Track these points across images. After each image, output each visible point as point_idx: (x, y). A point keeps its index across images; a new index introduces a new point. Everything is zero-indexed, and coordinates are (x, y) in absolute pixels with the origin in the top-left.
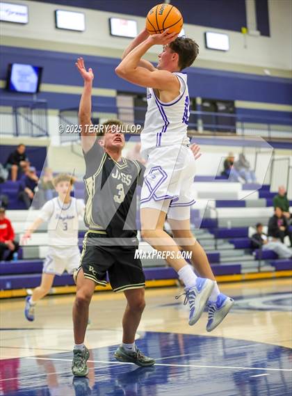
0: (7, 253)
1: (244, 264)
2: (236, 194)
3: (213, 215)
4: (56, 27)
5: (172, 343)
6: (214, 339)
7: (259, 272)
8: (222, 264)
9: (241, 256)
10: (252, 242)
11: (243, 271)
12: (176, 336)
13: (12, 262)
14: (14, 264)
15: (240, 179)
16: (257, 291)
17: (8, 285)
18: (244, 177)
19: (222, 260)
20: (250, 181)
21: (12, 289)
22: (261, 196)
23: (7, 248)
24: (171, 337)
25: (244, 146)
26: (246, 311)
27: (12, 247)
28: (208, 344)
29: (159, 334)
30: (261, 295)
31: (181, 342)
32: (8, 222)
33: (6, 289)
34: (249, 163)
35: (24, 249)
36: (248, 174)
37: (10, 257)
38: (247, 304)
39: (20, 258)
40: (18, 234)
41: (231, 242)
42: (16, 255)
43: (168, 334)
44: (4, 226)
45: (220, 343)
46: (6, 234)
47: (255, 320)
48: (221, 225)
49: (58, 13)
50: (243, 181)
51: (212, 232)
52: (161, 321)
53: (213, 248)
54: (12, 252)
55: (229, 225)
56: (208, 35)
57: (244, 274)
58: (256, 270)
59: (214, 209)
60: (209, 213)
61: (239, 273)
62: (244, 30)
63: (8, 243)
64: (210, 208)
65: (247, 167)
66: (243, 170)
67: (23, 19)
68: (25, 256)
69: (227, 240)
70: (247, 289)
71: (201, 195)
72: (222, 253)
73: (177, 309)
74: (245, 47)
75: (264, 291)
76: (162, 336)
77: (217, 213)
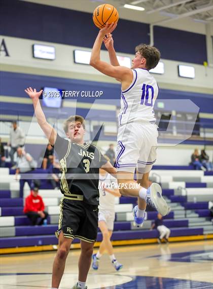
0: (39, 220)
1: (205, 228)
2: (200, 179)
3: (184, 193)
4: (75, 62)
5: (154, 284)
6: (184, 281)
8: (190, 228)
9: (203, 222)
10: (211, 212)
11: (205, 233)
12: (158, 279)
13: (43, 226)
14: (44, 228)
15: (202, 168)
17: (40, 242)
18: (205, 167)
19: (190, 224)
20: (209, 169)
21: (42, 245)
23: (39, 216)
24: (154, 280)
25: (205, 145)
26: (207, 261)
27: (43, 215)
28: (181, 285)
29: (146, 277)
31: (161, 283)
32: (40, 198)
33: (38, 245)
34: (208, 157)
35: (52, 217)
36: (208, 164)
37: (42, 223)
38: (208, 256)
39: (49, 223)
40: (47, 207)
41: (196, 213)
42: (45, 221)
43: (152, 277)
44: (37, 201)
45: (188, 284)
46: (38, 207)
48: (189, 200)
49: (76, 52)
50: (204, 169)
51: (183, 205)
52: (146, 268)
53: (184, 216)
54: (43, 219)
55: (195, 200)
56: (180, 67)
57: (205, 235)
59: (184, 189)
60: (181, 192)
61: (202, 234)
62: (205, 63)
63: (40, 212)
64: (181, 188)
65: (207, 159)
66: (204, 161)
67: (52, 57)
68: (52, 222)
69: (194, 211)
70: (207, 245)
71: (176, 179)
72: (190, 220)
73: (158, 259)
74: (206, 75)
76: (148, 279)
77: (186, 192)
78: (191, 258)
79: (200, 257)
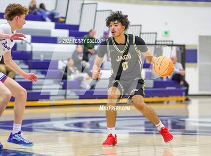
1: (52, 92)
2: (49, 32)
3: (28, 49)
7: (66, 99)
8: (34, 91)
11: (51, 98)
16: (62, 115)
19: (34, 87)
22: (71, 35)
30: (66, 119)
47: (60, 139)
48: (35, 58)
51: (26, 64)
55: (42, 58)
57: (52, 100)
58: (63, 97)
59: (29, 43)
60: (25, 47)
61: (48, 99)
69: (39, 70)
70: (54, 113)
75: (69, 115)
77: (32, 48)
78: (33, 127)
79: (43, 126)
